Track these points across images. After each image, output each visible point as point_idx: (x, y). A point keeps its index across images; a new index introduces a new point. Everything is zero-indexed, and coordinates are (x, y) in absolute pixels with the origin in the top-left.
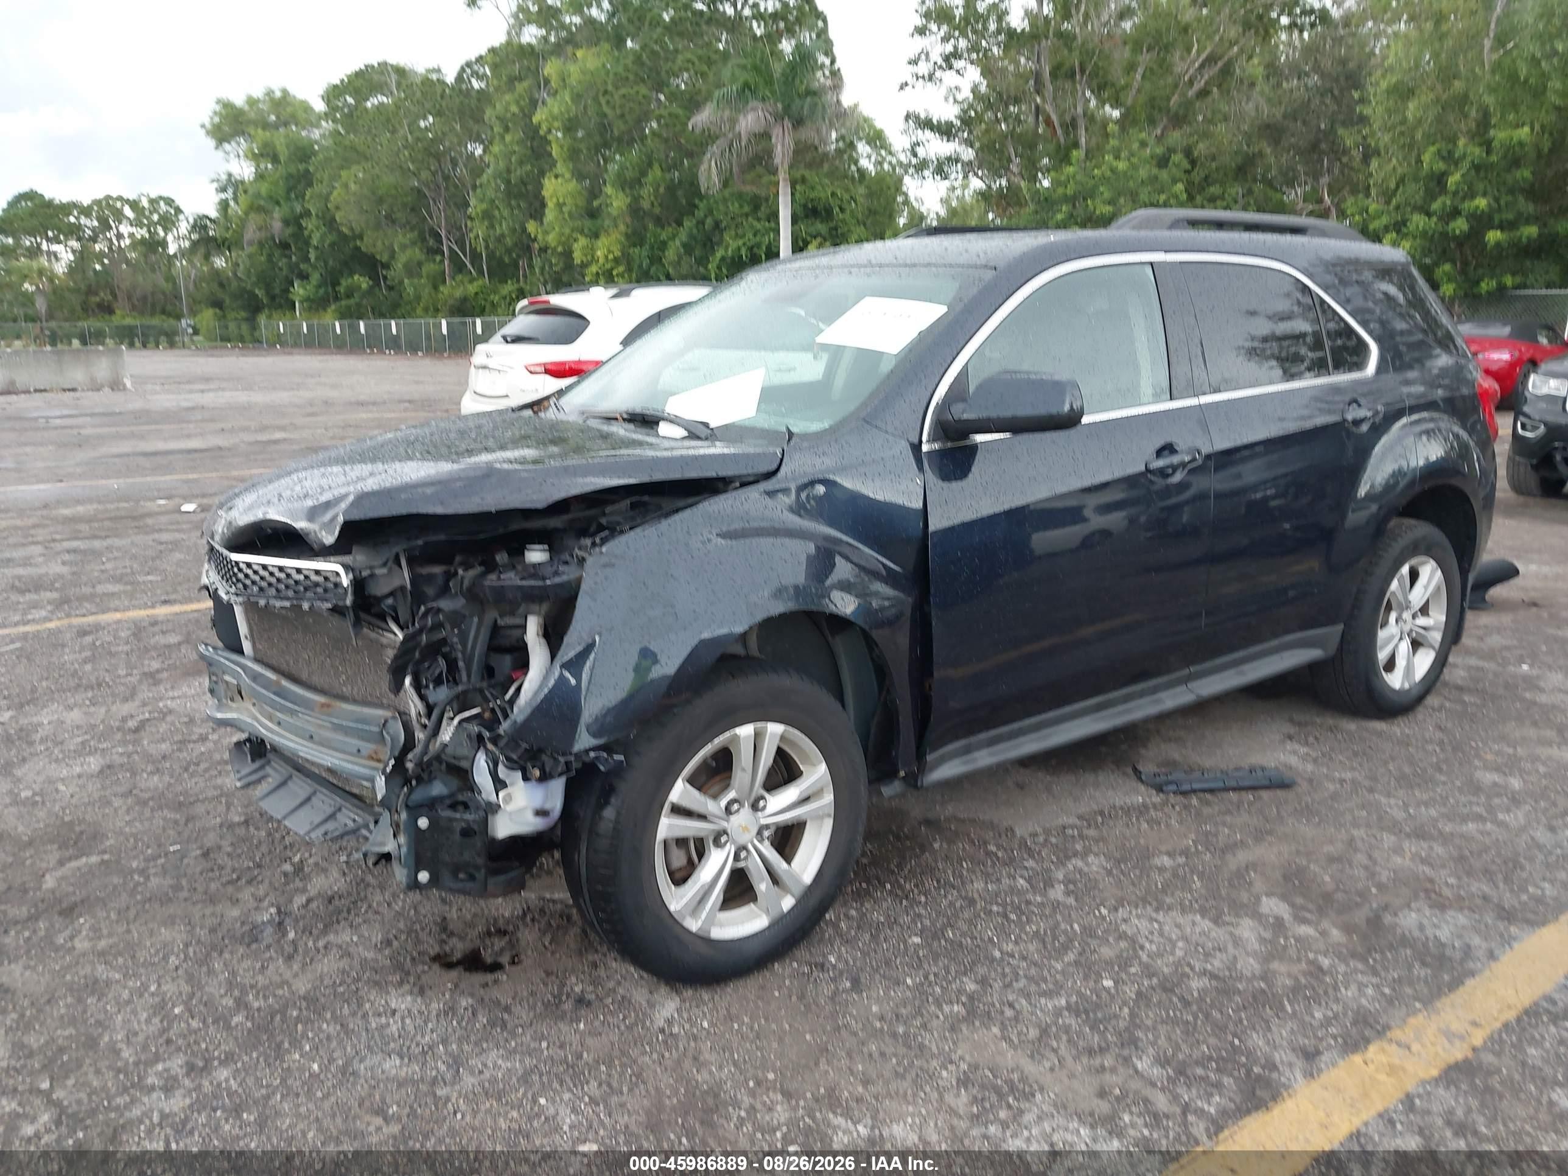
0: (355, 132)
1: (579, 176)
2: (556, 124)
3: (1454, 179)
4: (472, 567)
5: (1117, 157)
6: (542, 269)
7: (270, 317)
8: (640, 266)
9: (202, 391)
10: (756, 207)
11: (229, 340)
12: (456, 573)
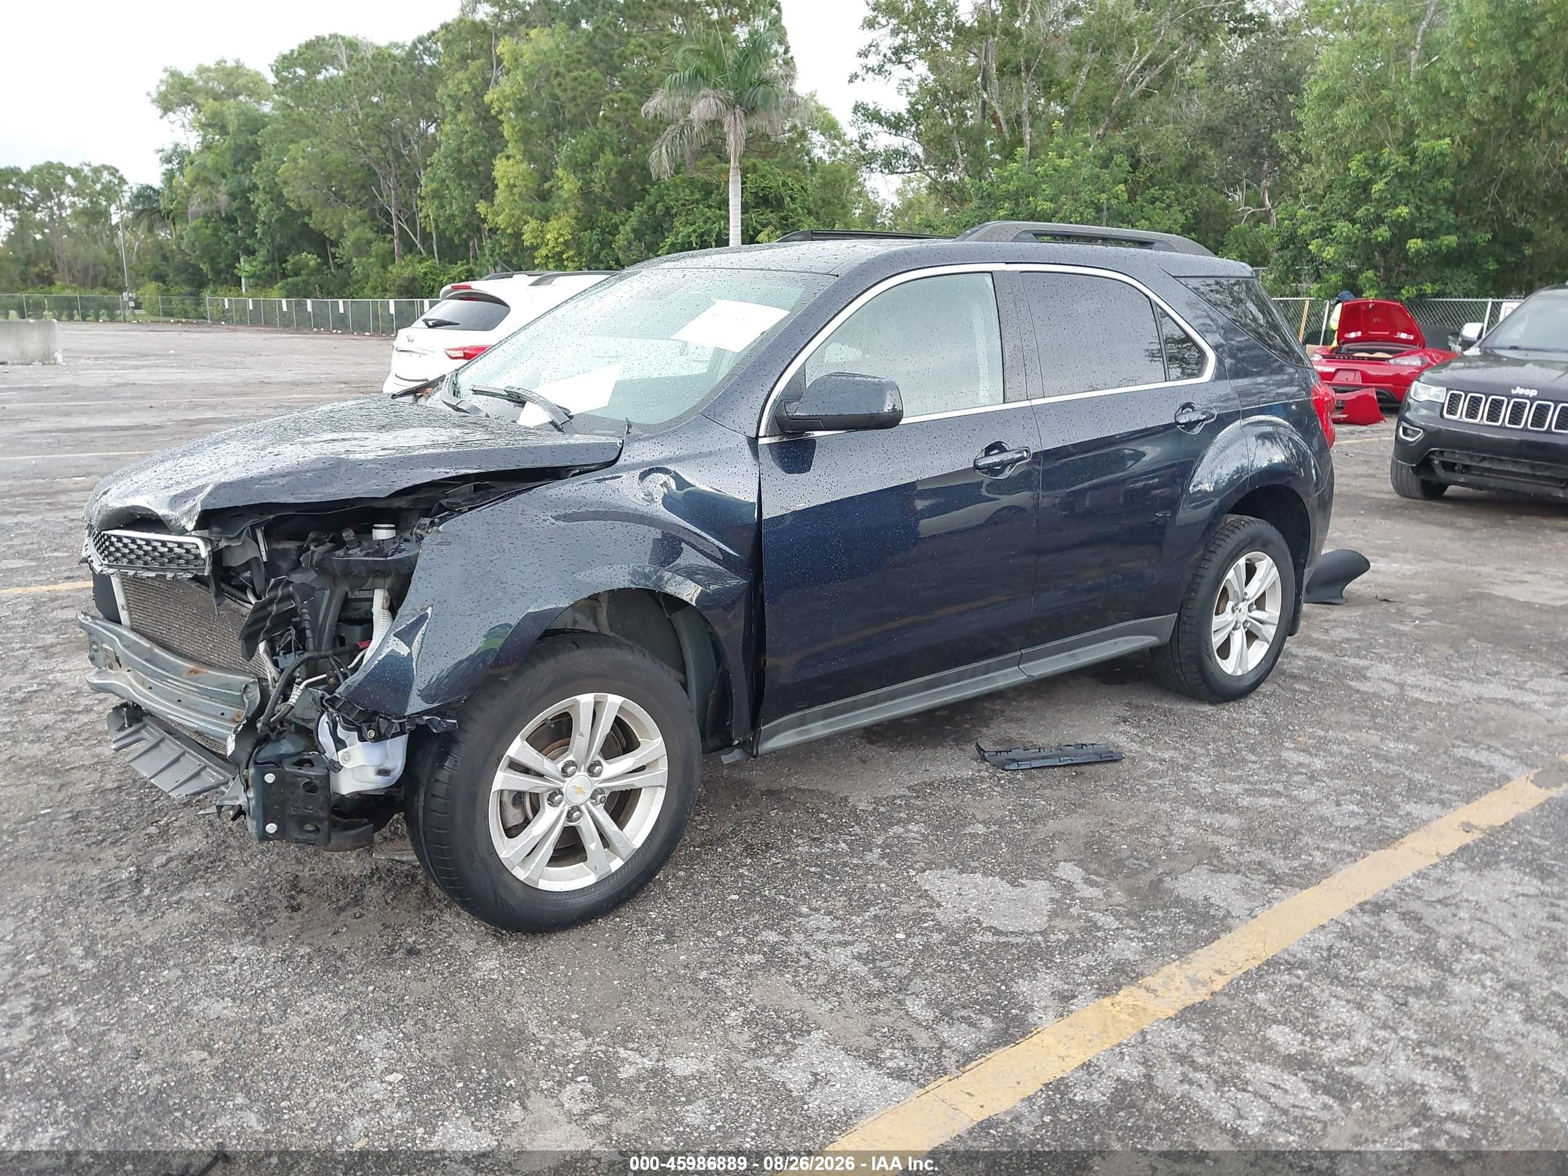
0: (305, 105)
1: (530, 156)
2: (507, 104)
3: (1377, 187)
4: (324, 544)
5: (1061, 156)
6: (493, 251)
7: (214, 292)
8: (590, 251)
9: (136, 367)
10: (708, 194)
11: (172, 316)
12: (308, 549)
